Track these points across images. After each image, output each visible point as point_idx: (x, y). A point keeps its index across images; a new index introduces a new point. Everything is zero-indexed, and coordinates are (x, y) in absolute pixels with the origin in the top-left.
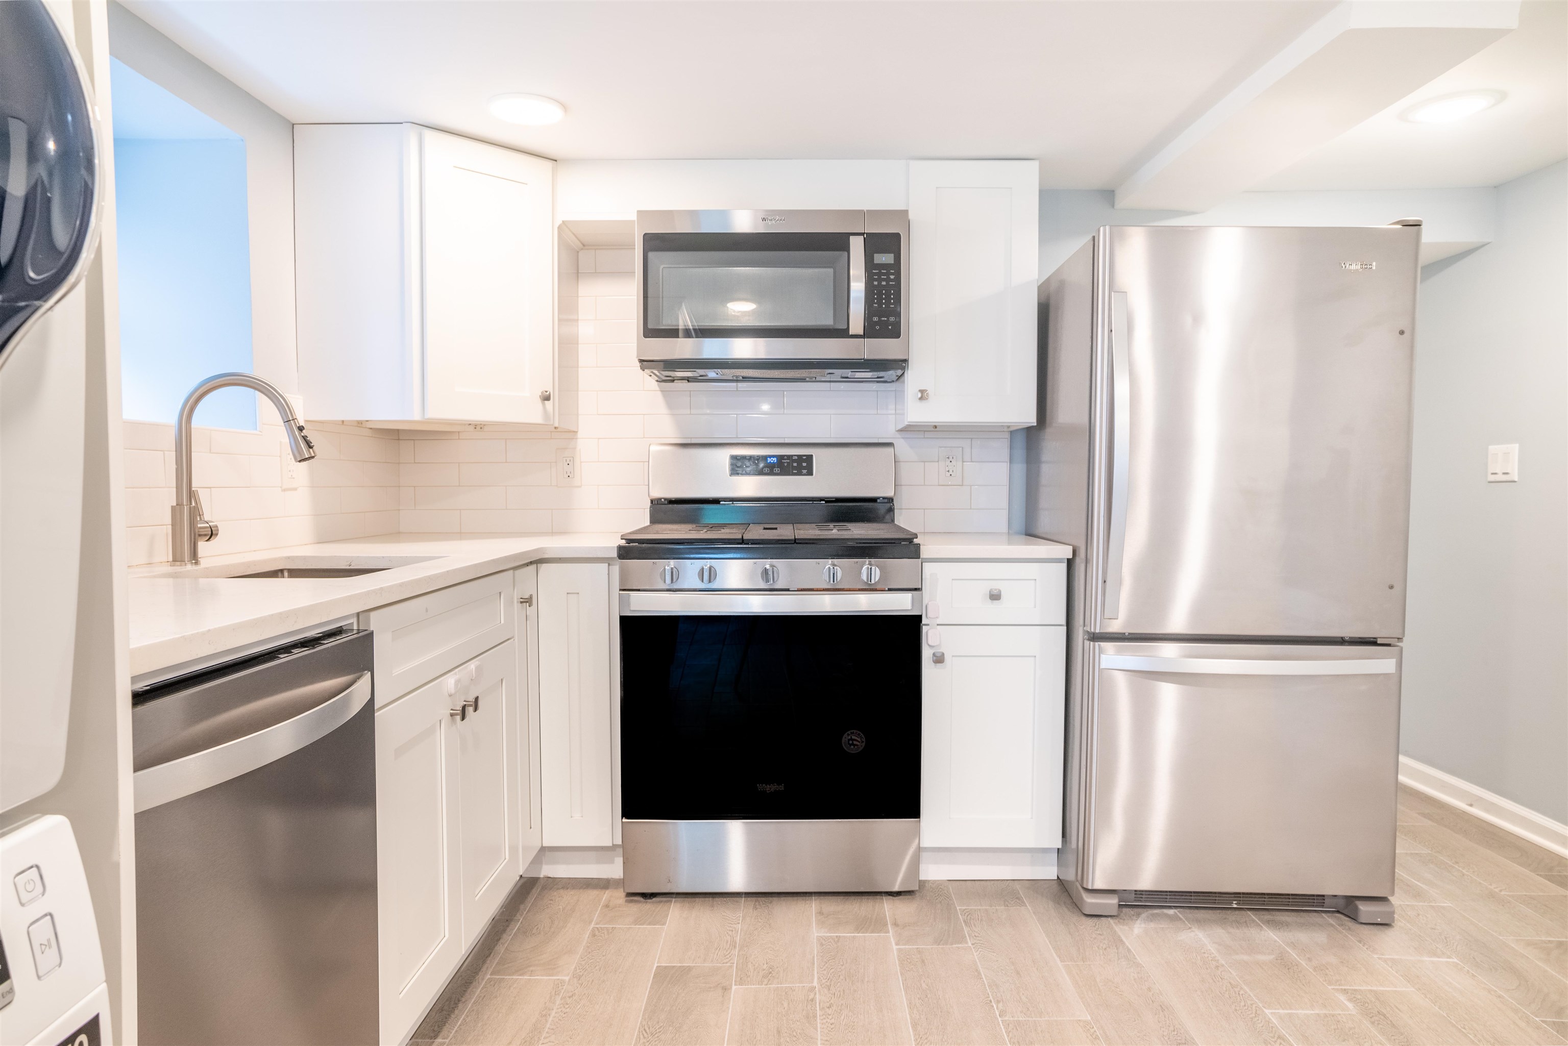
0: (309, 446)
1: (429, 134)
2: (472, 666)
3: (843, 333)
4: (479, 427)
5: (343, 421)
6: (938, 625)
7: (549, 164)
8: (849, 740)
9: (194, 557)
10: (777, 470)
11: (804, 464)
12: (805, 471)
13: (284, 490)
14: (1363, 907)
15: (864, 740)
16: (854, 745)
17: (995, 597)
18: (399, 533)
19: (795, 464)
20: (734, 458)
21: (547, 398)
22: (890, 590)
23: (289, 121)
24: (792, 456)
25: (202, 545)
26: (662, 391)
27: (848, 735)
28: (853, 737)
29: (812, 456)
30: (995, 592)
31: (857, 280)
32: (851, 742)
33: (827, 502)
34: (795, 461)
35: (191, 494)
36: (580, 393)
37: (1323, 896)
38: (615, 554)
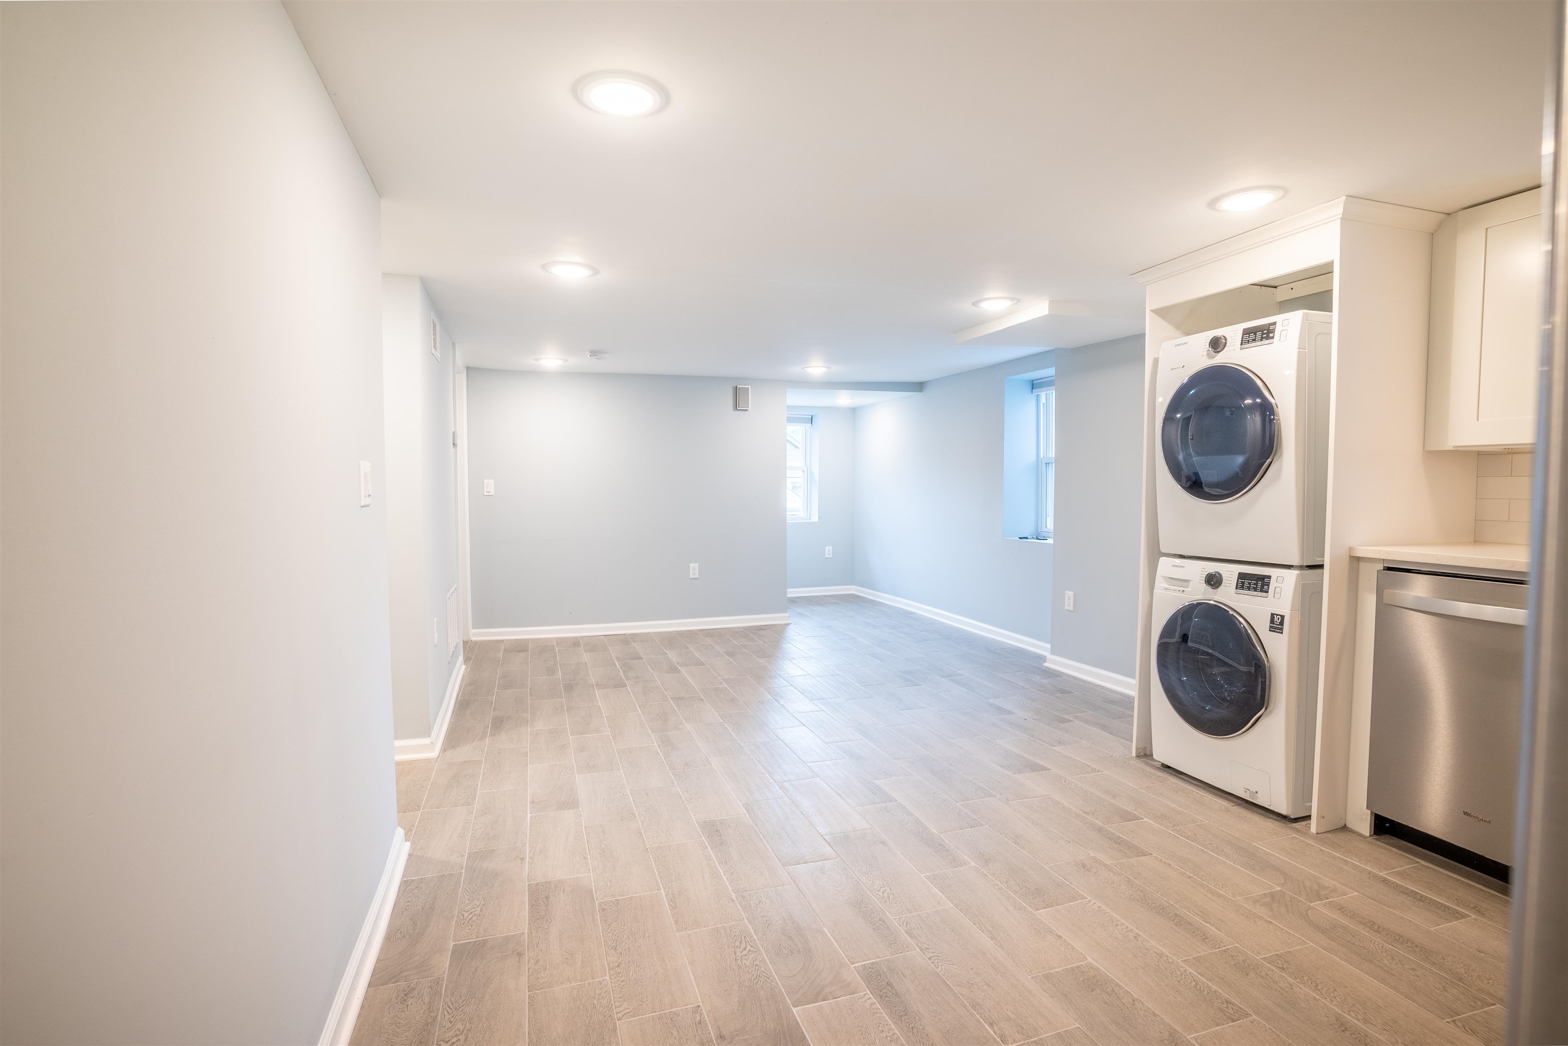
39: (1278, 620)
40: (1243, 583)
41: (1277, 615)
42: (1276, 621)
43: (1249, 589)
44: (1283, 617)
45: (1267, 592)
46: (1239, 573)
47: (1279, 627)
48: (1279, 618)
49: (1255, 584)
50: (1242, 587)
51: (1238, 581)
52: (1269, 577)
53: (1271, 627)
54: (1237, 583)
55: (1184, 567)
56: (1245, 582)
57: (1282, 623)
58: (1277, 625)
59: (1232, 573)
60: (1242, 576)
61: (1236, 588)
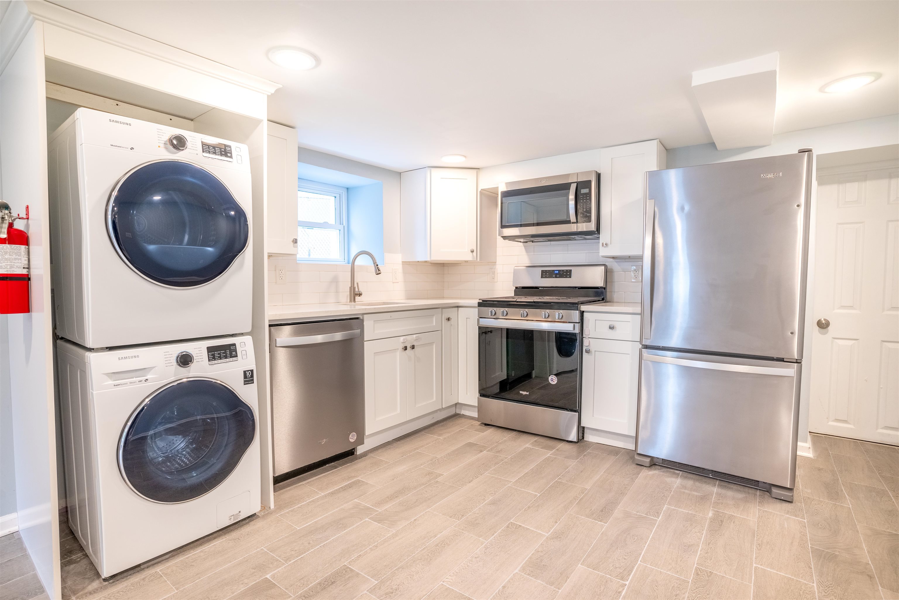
0: (379, 270)
1: (433, 169)
2: (415, 336)
3: (568, 222)
4: (458, 262)
5: (418, 261)
6: (589, 338)
7: (475, 171)
8: (551, 379)
9: (354, 301)
10: (558, 276)
11: (568, 273)
12: (568, 276)
13: (394, 283)
14: (774, 490)
15: (557, 379)
16: (553, 381)
17: (611, 328)
18: (444, 297)
19: (565, 274)
20: (542, 271)
21: (472, 252)
22: (569, 322)
23: (399, 172)
24: (564, 270)
25: (357, 297)
26: (524, 246)
27: (551, 377)
28: (553, 378)
29: (571, 270)
30: (612, 326)
31: (572, 200)
32: (552, 380)
33: (579, 289)
34: (565, 272)
35: (355, 284)
36: (497, 248)
37: (758, 481)
38: (478, 305)
39: (249, 374)
40: (213, 355)
41: (248, 371)
42: (248, 376)
43: (220, 358)
44: (252, 371)
45: (237, 356)
46: (207, 348)
47: (251, 379)
48: (249, 373)
49: (224, 353)
50: (214, 358)
51: (208, 354)
52: (234, 345)
53: (245, 381)
54: (208, 356)
55: (138, 356)
56: (214, 353)
57: (252, 376)
58: (249, 378)
59: (200, 349)
60: (210, 349)
61: (209, 361)
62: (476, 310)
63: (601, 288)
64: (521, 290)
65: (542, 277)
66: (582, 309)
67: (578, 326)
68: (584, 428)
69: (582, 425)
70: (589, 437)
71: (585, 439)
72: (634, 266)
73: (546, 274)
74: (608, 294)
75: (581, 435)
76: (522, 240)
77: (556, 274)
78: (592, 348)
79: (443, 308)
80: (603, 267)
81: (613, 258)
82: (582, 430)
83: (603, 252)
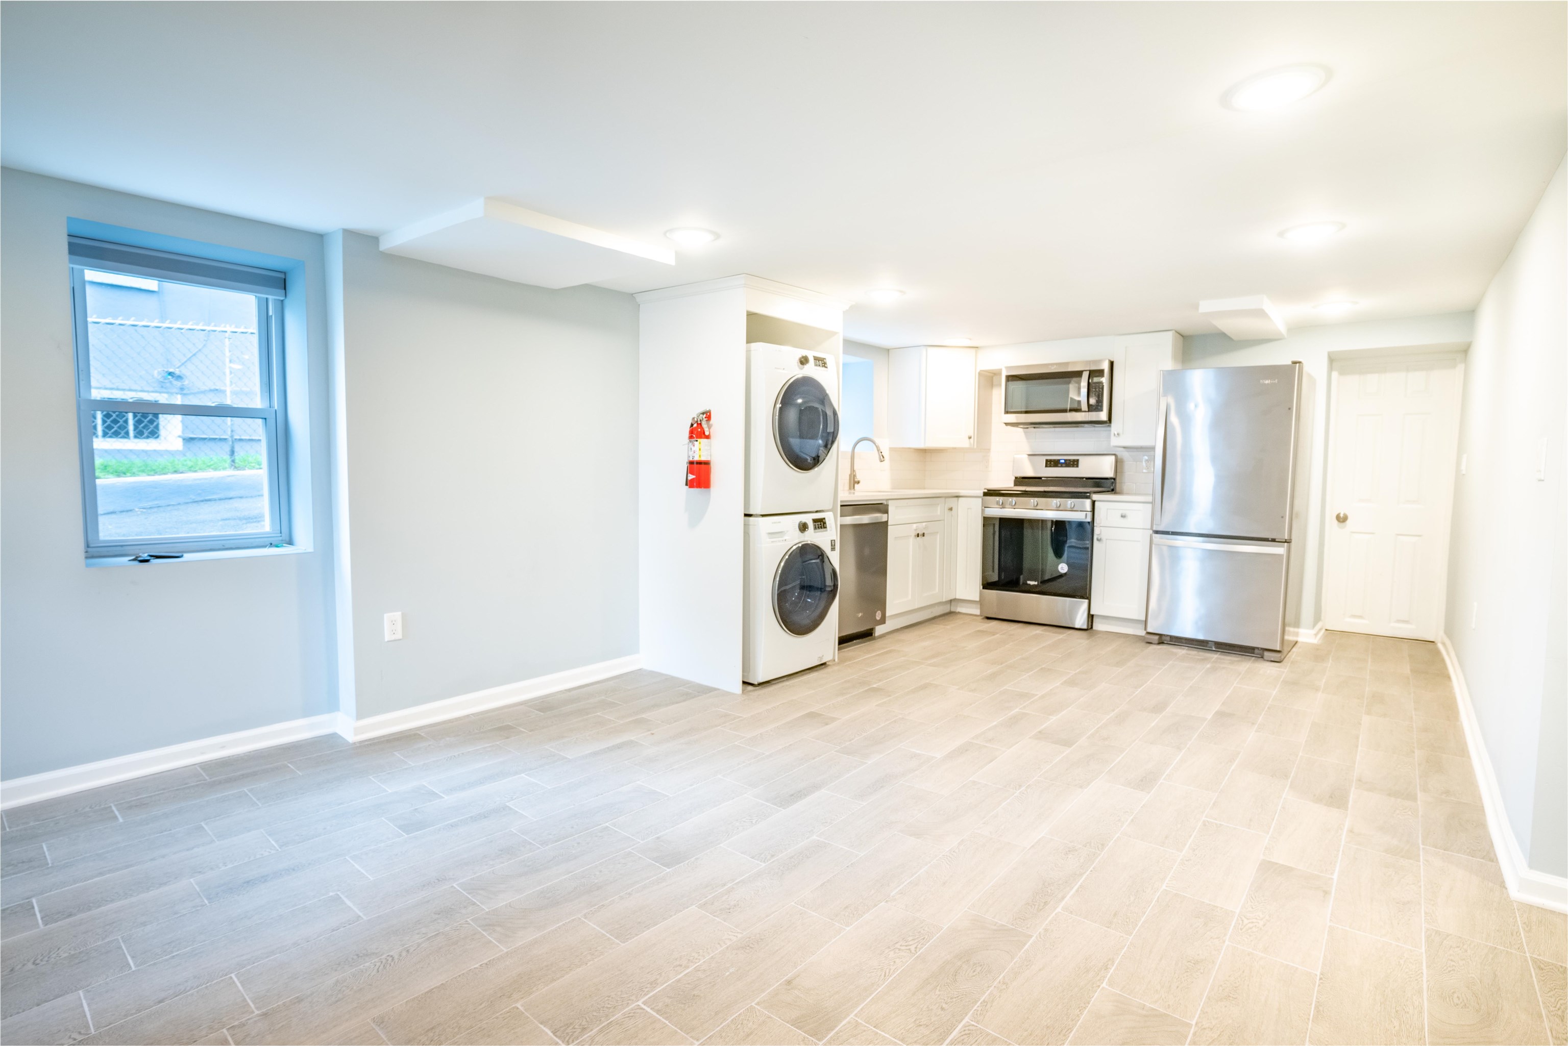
0: (883, 457)
1: (930, 349)
2: (924, 524)
3: (1079, 410)
4: (954, 448)
6: (1100, 526)
7: (973, 350)
9: (854, 488)
10: (1064, 465)
11: (1075, 463)
12: (1075, 466)
14: (1266, 654)
15: (1066, 568)
16: (1062, 570)
17: (1123, 516)
20: (1047, 460)
21: (970, 438)
22: (1082, 512)
23: (886, 350)
24: (1070, 460)
25: (856, 485)
26: (1024, 432)
27: (1061, 566)
29: (1079, 459)
30: (1124, 515)
31: (1084, 387)
32: (1062, 568)
33: (1086, 479)
34: (1072, 462)
35: (854, 471)
36: (997, 435)
37: (1254, 648)
38: (982, 495)
39: (833, 543)
41: (832, 540)
43: (819, 528)
44: (834, 541)
45: (826, 528)
46: (812, 520)
49: (820, 524)
50: (816, 528)
51: (813, 524)
52: (825, 518)
53: (831, 549)
54: (814, 526)
55: (780, 522)
56: (816, 524)
57: (835, 545)
58: (833, 546)
59: (809, 520)
60: (814, 521)
61: (814, 530)
62: (980, 500)
63: (1111, 478)
64: (1020, 481)
65: (1046, 466)
66: (1094, 499)
67: (1090, 515)
68: (1093, 616)
69: (1092, 613)
70: (1098, 626)
71: (1094, 628)
72: (1146, 455)
73: (1050, 463)
74: (1118, 485)
75: (1090, 624)
76: (1022, 426)
77: (1062, 463)
78: (1103, 537)
79: (946, 497)
80: (1113, 458)
81: (1124, 447)
82: (1091, 617)
83: (1115, 442)
